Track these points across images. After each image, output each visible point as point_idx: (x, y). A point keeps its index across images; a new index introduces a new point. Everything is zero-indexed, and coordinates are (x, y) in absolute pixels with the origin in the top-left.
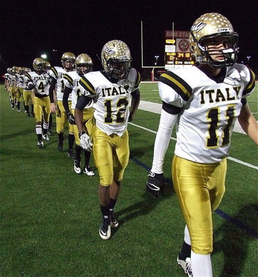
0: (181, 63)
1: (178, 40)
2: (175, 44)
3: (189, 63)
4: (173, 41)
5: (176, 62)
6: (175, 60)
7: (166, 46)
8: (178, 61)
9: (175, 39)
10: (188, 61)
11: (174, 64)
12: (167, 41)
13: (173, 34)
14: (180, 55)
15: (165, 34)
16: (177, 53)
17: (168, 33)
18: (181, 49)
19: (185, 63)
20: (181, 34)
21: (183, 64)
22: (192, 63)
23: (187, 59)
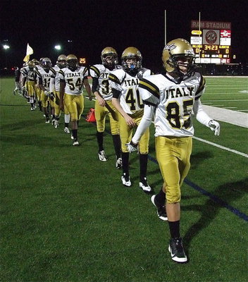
0: (208, 56)
1: (205, 31)
2: (201, 36)
3: (217, 56)
4: (200, 33)
5: (203, 55)
6: (201, 53)
7: (192, 38)
8: (205, 54)
9: (202, 30)
10: (216, 54)
11: (201, 57)
12: (193, 32)
13: (200, 24)
14: (207, 47)
15: (191, 24)
16: (203, 45)
17: (194, 24)
19: (213, 56)
20: (208, 24)
21: (210, 57)
22: (221, 56)
23: (214, 52)
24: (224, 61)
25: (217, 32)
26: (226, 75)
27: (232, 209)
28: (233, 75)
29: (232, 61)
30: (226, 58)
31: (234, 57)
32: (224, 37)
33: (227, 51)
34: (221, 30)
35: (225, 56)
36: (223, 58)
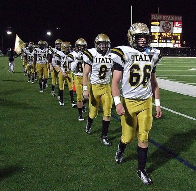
0: (164, 41)
1: (162, 22)
2: (159, 26)
3: (171, 41)
4: (158, 23)
5: (160, 41)
6: (159, 39)
7: (152, 27)
8: (162, 39)
9: (159, 21)
10: (170, 40)
12: (153, 23)
13: (158, 17)
14: (163, 35)
15: (151, 17)
16: (161, 33)
17: (153, 17)
18: (164, 30)
19: (168, 41)
20: (165, 17)
21: (166, 42)
22: (174, 41)
23: (169, 38)
24: (176, 45)
25: (171, 23)
26: (177, 56)
27: (182, 160)
28: (183, 56)
29: (182, 45)
30: (178, 43)
31: (184, 42)
32: (176, 27)
33: (179, 38)
34: (174, 22)
35: (177, 41)
36: (176, 43)
